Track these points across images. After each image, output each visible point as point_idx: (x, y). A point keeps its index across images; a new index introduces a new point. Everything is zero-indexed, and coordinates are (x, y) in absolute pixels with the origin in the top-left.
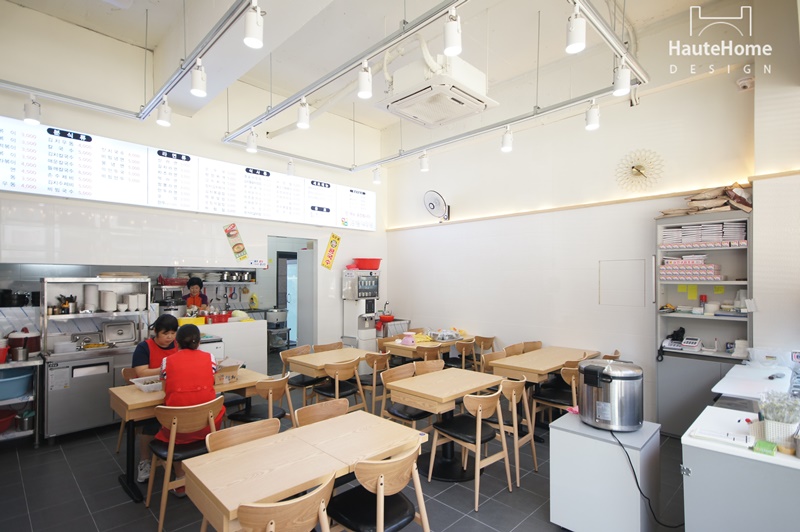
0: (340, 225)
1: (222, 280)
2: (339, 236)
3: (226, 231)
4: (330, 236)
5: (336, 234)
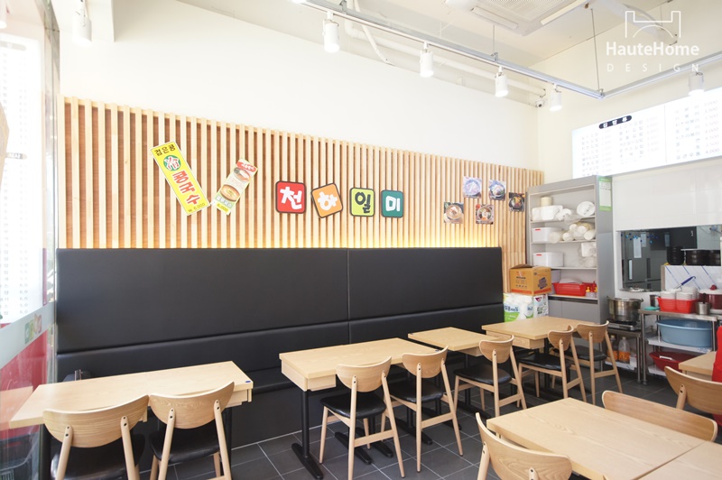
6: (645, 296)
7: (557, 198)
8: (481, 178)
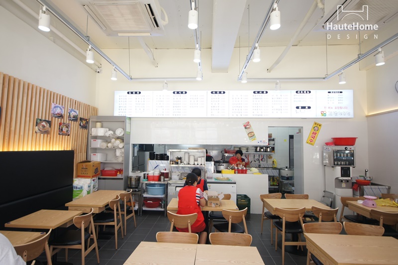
0: (320, 116)
1: (256, 151)
2: (320, 123)
3: (244, 126)
4: (313, 123)
5: (318, 122)
6: (141, 174)
7: (105, 124)
8: (64, 106)
